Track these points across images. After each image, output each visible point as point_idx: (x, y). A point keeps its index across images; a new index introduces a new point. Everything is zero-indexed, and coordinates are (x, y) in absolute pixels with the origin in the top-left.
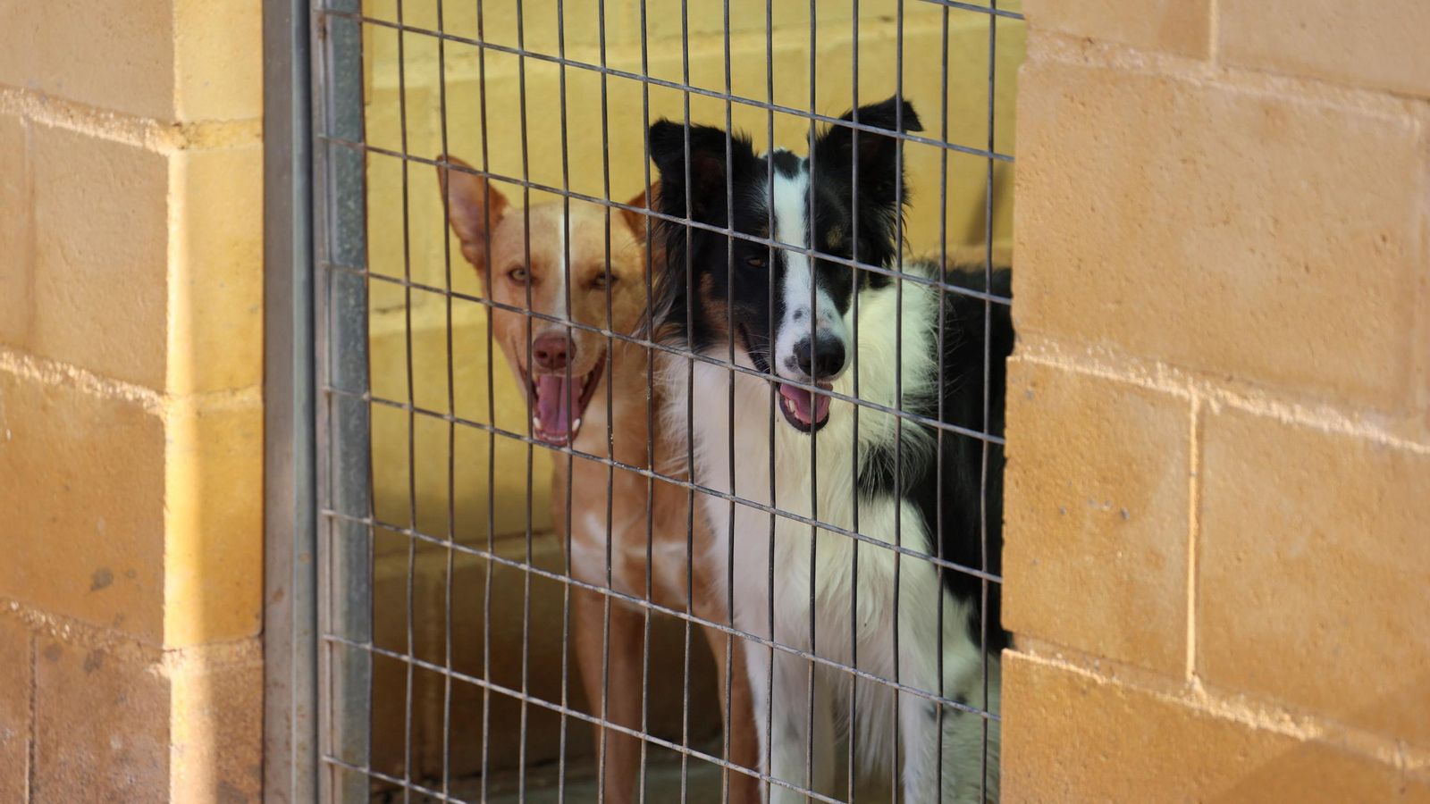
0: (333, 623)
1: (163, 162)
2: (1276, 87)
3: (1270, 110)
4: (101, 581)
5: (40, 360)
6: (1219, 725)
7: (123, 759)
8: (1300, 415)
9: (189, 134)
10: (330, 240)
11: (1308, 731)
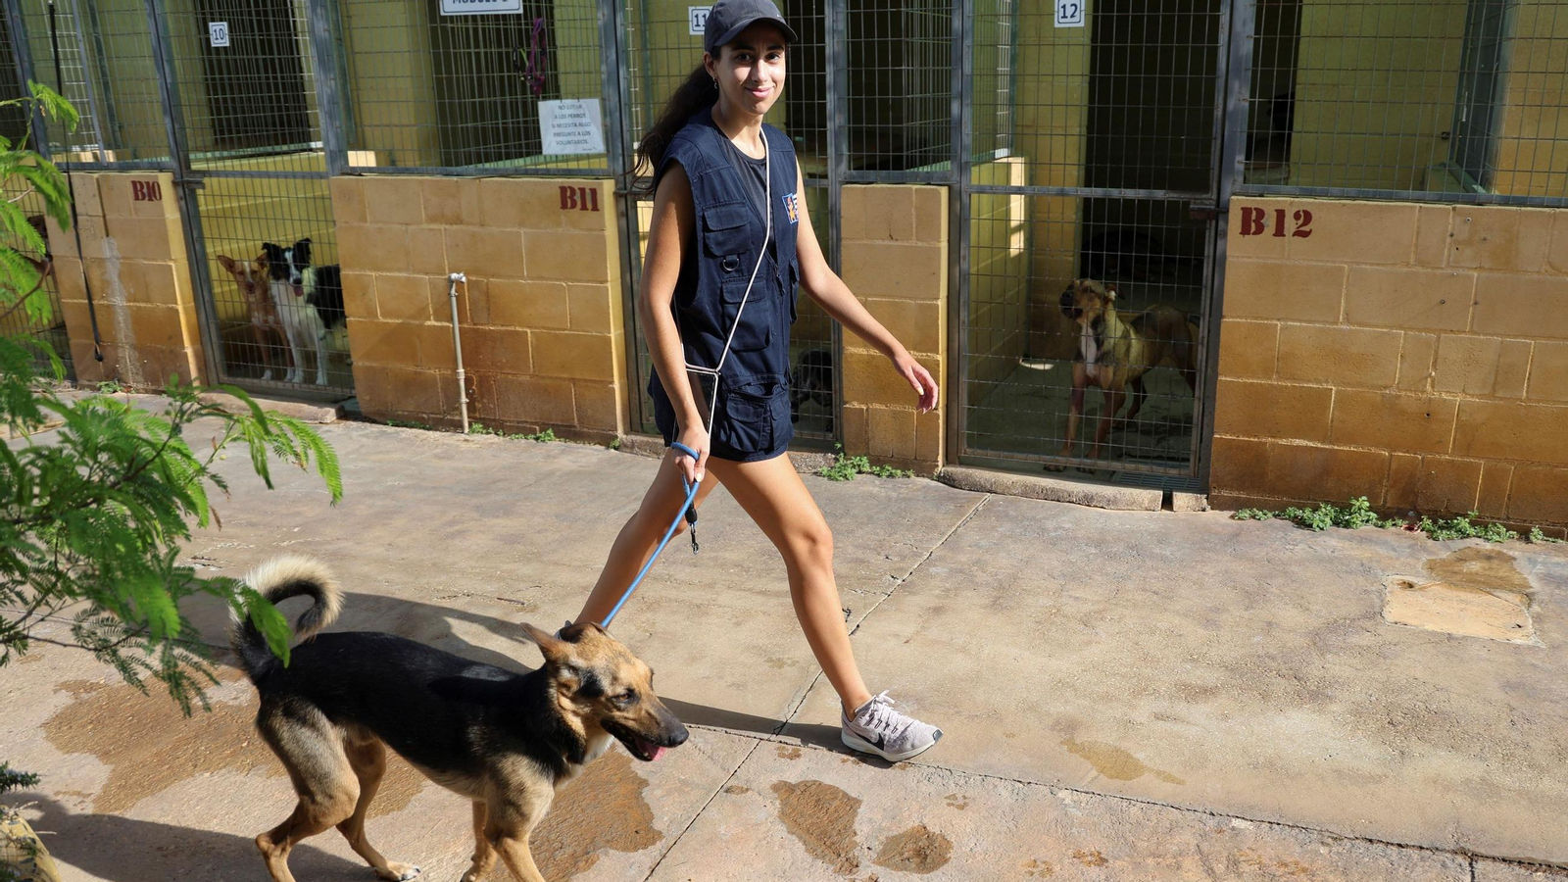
0: (214, 339)
1: (171, 266)
2: (380, 225)
3: (380, 229)
4: (170, 338)
5: (151, 303)
6: (385, 323)
7: (180, 366)
8: (392, 274)
9: (175, 261)
10: (203, 276)
11: (400, 321)
